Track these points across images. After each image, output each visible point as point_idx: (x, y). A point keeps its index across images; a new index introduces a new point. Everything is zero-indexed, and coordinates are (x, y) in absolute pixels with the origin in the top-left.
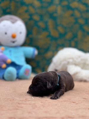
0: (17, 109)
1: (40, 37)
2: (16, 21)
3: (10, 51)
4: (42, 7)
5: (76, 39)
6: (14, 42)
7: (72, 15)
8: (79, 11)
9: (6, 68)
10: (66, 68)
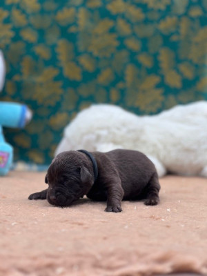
1: (39, 79)
4: (42, 12)
5: (120, 85)
7: (112, 31)
8: (128, 21)
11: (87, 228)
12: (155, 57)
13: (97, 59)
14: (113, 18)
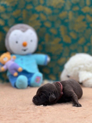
0: (15, 119)
2: (27, 29)
3: (22, 59)
4: (53, 14)
5: (89, 44)
6: (25, 50)
7: (84, 20)
9: (17, 77)
10: (78, 74)
11: (76, 112)
13: (78, 33)
14: (84, 14)
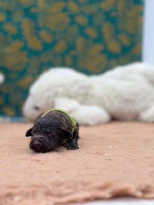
7: (65, 10)
10: (53, 104)
11: (43, 163)
12: (99, 29)
13: (54, 33)
